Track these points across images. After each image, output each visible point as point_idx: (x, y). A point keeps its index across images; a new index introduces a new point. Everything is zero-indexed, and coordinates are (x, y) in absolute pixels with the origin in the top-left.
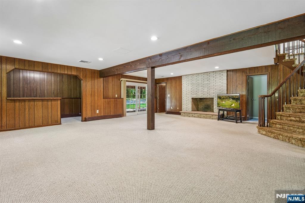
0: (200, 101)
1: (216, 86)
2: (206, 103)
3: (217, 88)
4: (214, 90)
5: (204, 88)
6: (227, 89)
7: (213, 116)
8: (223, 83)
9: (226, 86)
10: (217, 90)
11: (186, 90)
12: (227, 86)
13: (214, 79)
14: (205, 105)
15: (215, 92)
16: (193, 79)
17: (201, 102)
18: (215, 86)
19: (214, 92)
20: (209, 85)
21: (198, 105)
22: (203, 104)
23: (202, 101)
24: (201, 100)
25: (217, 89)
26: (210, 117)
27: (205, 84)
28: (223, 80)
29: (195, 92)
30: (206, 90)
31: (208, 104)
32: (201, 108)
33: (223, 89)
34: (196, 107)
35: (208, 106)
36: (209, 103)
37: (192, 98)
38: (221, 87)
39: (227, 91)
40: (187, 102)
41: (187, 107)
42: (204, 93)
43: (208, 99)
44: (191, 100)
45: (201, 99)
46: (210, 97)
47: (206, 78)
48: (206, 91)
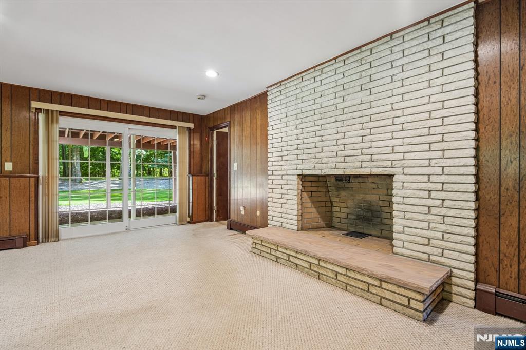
0: (338, 189)
1: (407, 112)
2: (360, 196)
3: (408, 119)
4: (395, 135)
5: (344, 129)
6: (477, 123)
7: (384, 285)
8: (446, 88)
9: (472, 100)
10: (412, 133)
11: (281, 144)
12: (476, 104)
13: (391, 72)
14: (360, 207)
15: (399, 142)
16: (302, 95)
17: (343, 193)
18: (399, 113)
19: (394, 142)
20: (371, 111)
21: (331, 202)
22: (351, 203)
23: (344, 188)
24: (341, 184)
25: (410, 126)
26: (369, 285)
27: (351, 109)
28: (446, 71)
29: (310, 151)
30: (353, 136)
31: (370, 202)
32: (344, 215)
33: (446, 121)
34: (319, 213)
35: (369, 210)
36: (373, 197)
37: (302, 177)
38: (434, 115)
39: (477, 130)
40: (284, 191)
41: (281, 210)
42: (346, 153)
43: (371, 180)
44: (294, 185)
45: (339, 178)
46: (376, 171)
47: (355, 77)
48: (354, 140)
